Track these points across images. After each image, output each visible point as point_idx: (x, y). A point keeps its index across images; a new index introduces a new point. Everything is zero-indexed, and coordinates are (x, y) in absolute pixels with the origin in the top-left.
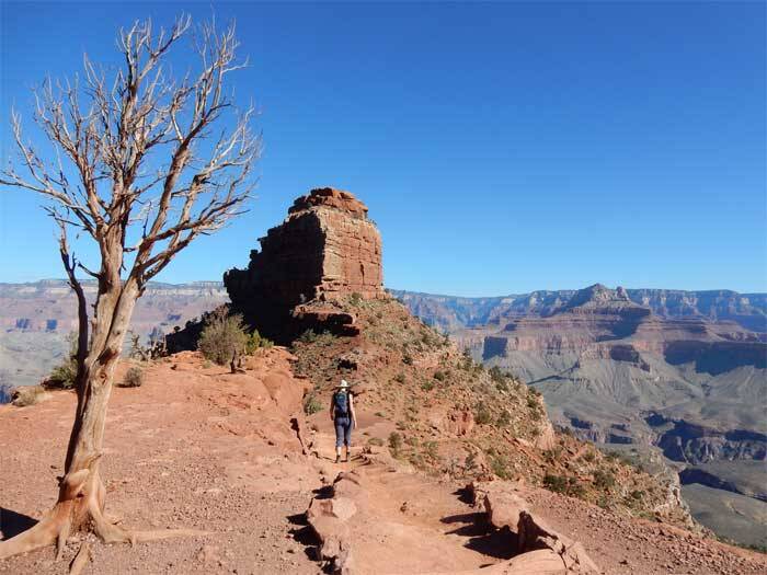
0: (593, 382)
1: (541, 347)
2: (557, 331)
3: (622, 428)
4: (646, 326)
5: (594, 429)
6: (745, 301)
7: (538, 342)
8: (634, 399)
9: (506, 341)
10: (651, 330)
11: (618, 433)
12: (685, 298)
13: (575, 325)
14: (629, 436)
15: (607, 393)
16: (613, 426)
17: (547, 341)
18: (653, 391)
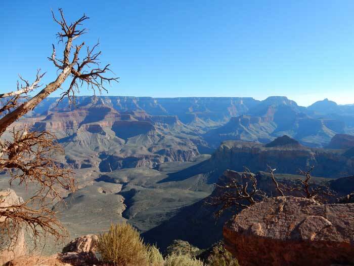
0: (82, 142)
1: (64, 126)
2: (71, 118)
3: (88, 161)
4: (108, 115)
5: (77, 163)
6: (155, 101)
7: (62, 123)
8: (97, 148)
9: (45, 124)
10: (111, 117)
11: (86, 163)
12: (133, 100)
13: (80, 115)
14: (90, 164)
15: (87, 146)
16: (85, 161)
17: (66, 123)
18: (106, 144)
